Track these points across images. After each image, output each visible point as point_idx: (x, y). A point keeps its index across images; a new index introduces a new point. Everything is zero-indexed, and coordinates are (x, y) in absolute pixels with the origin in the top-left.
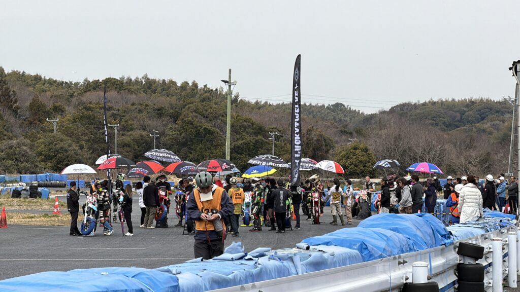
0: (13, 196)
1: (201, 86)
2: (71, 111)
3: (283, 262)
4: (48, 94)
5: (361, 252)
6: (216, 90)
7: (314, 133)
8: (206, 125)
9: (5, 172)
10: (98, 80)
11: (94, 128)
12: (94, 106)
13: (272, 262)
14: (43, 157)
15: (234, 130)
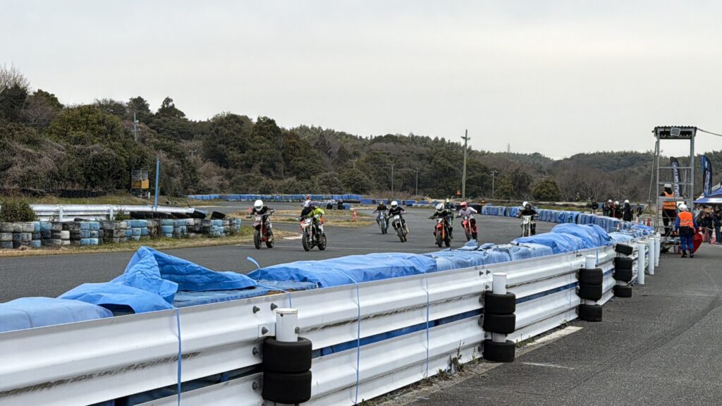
0: (327, 208)
2: (364, 156)
3: (502, 253)
4: (350, 144)
5: (553, 248)
6: (457, 143)
8: (450, 165)
9: (323, 192)
10: (382, 136)
11: (379, 166)
12: (379, 152)
13: (495, 253)
14: (346, 184)
15: (468, 169)
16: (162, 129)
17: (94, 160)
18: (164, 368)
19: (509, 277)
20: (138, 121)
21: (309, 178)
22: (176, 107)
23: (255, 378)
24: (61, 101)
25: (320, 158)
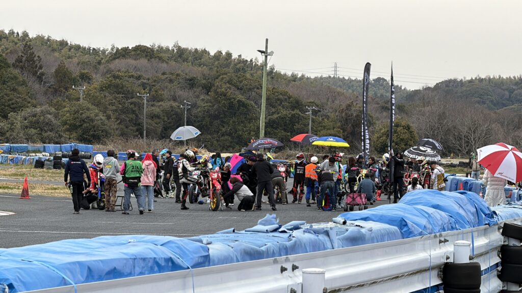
0: (36, 167)
1: (235, 56)
2: (98, 79)
3: (318, 236)
4: (75, 60)
5: (401, 229)
6: (251, 60)
7: (354, 108)
8: (240, 97)
9: (28, 141)
10: (128, 47)
11: (122, 97)
12: (123, 75)
13: (307, 235)
14: (68, 127)
15: (270, 104)
19: (328, 275)
21: (5, 117)
25: (24, 83)
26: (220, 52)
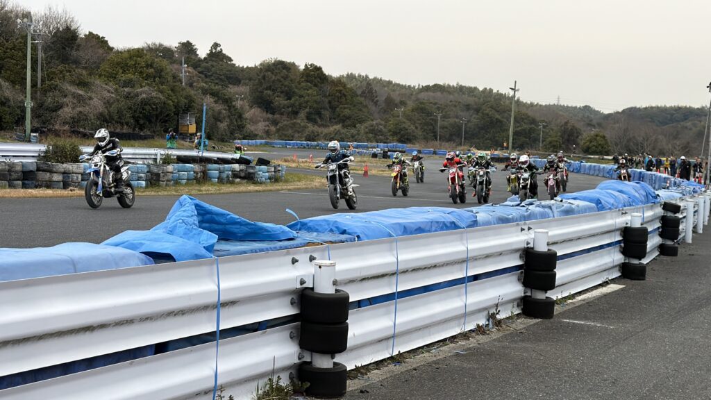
0: (372, 157)
2: (411, 104)
3: (544, 209)
4: (397, 93)
5: (597, 205)
6: (505, 94)
7: (570, 124)
8: (497, 116)
9: (368, 141)
10: (429, 85)
11: (425, 115)
12: (426, 102)
13: (538, 209)
14: (392, 133)
15: (516, 120)
16: (209, 74)
17: (142, 102)
18: (203, 316)
19: (550, 234)
20: (186, 65)
21: (355, 127)
22: (224, 52)
23: (293, 328)
24: (111, 44)
25: (366, 106)
26: (486, 89)
